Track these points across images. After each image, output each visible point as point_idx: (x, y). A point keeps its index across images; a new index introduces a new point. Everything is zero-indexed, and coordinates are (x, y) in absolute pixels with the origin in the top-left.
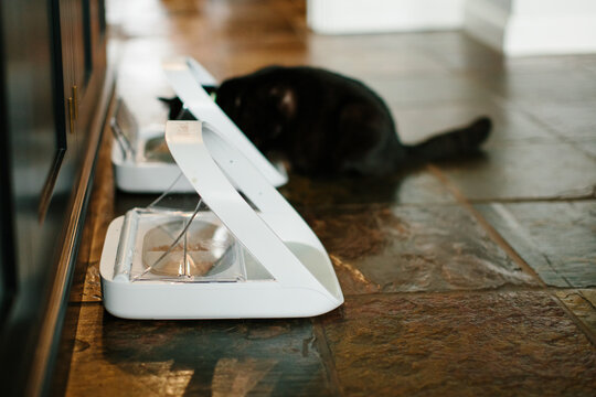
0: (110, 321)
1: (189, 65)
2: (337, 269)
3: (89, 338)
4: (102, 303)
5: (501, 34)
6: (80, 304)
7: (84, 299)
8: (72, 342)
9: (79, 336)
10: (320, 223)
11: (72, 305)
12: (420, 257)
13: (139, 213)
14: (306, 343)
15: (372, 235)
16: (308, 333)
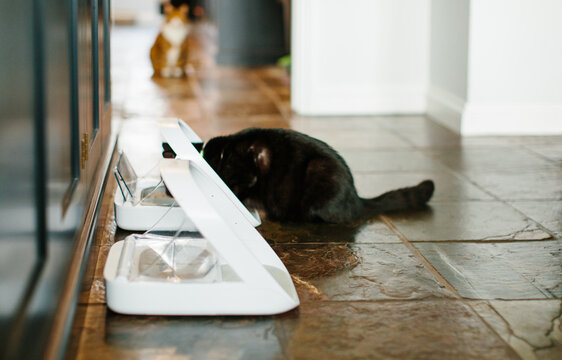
0: (112, 315)
1: (180, 124)
2: (297, 286)
3: (95, 326)
4: (105, 304)
6: (86, 305)
7: (90, 301)
8: (81, 329)
9: (87, 325)
10: (286, 255)
11: (82, 305)
12: (364, 277)
13: (136, 238)
14: (267, 331)
15: (327, 263)
16: (269, 325)
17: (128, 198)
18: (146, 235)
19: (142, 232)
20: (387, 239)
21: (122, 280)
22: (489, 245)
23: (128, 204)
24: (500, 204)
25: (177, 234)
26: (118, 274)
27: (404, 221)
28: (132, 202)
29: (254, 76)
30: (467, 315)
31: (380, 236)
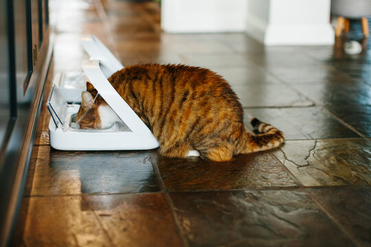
4: (50, 145)
5: (263, 34)
6: (38, 145)
7: (40, 143)
8: (36, 159)
14: (145, 159)
24: (285, 86)
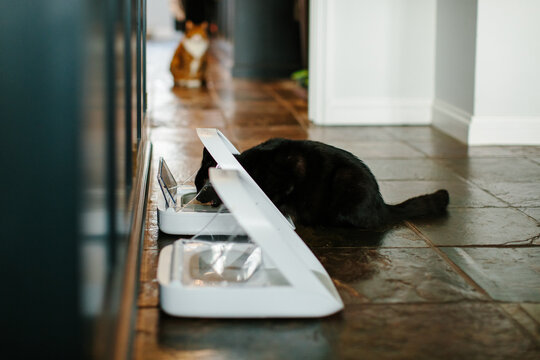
3: (150, 328)
4: (159, 307)
6: (141, 308)
7: (143, 304)
10: (324, 258)
11: (138, 308)
12: (400, 281)
13: (184, 243)
14: (316, 333)
15: (363, 267)
16: (317, 327)
17: (171, 203)
18: (192, 240)
19: (189, 237)
20: (414, 244)
21: (177, 284)
22: (510, 249)
23: (171, 209)
24: (513, 211)
25: (231, 238)
26: (171, 278)
27: (428, 226)
28: (175, 208)
29: (268, 88)
30: (502, 317)
31: (408, 241)
